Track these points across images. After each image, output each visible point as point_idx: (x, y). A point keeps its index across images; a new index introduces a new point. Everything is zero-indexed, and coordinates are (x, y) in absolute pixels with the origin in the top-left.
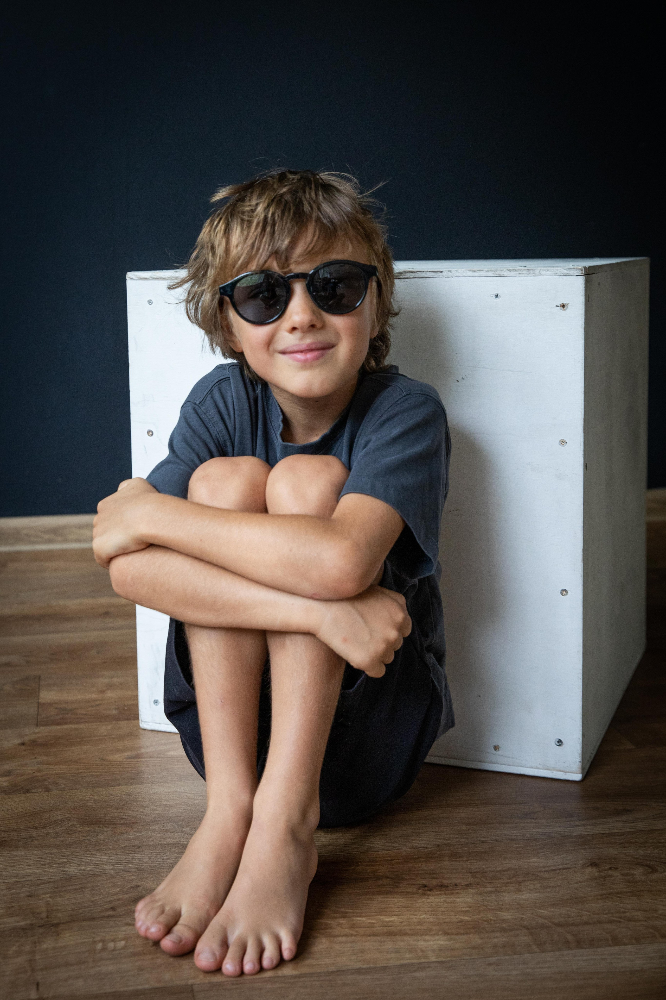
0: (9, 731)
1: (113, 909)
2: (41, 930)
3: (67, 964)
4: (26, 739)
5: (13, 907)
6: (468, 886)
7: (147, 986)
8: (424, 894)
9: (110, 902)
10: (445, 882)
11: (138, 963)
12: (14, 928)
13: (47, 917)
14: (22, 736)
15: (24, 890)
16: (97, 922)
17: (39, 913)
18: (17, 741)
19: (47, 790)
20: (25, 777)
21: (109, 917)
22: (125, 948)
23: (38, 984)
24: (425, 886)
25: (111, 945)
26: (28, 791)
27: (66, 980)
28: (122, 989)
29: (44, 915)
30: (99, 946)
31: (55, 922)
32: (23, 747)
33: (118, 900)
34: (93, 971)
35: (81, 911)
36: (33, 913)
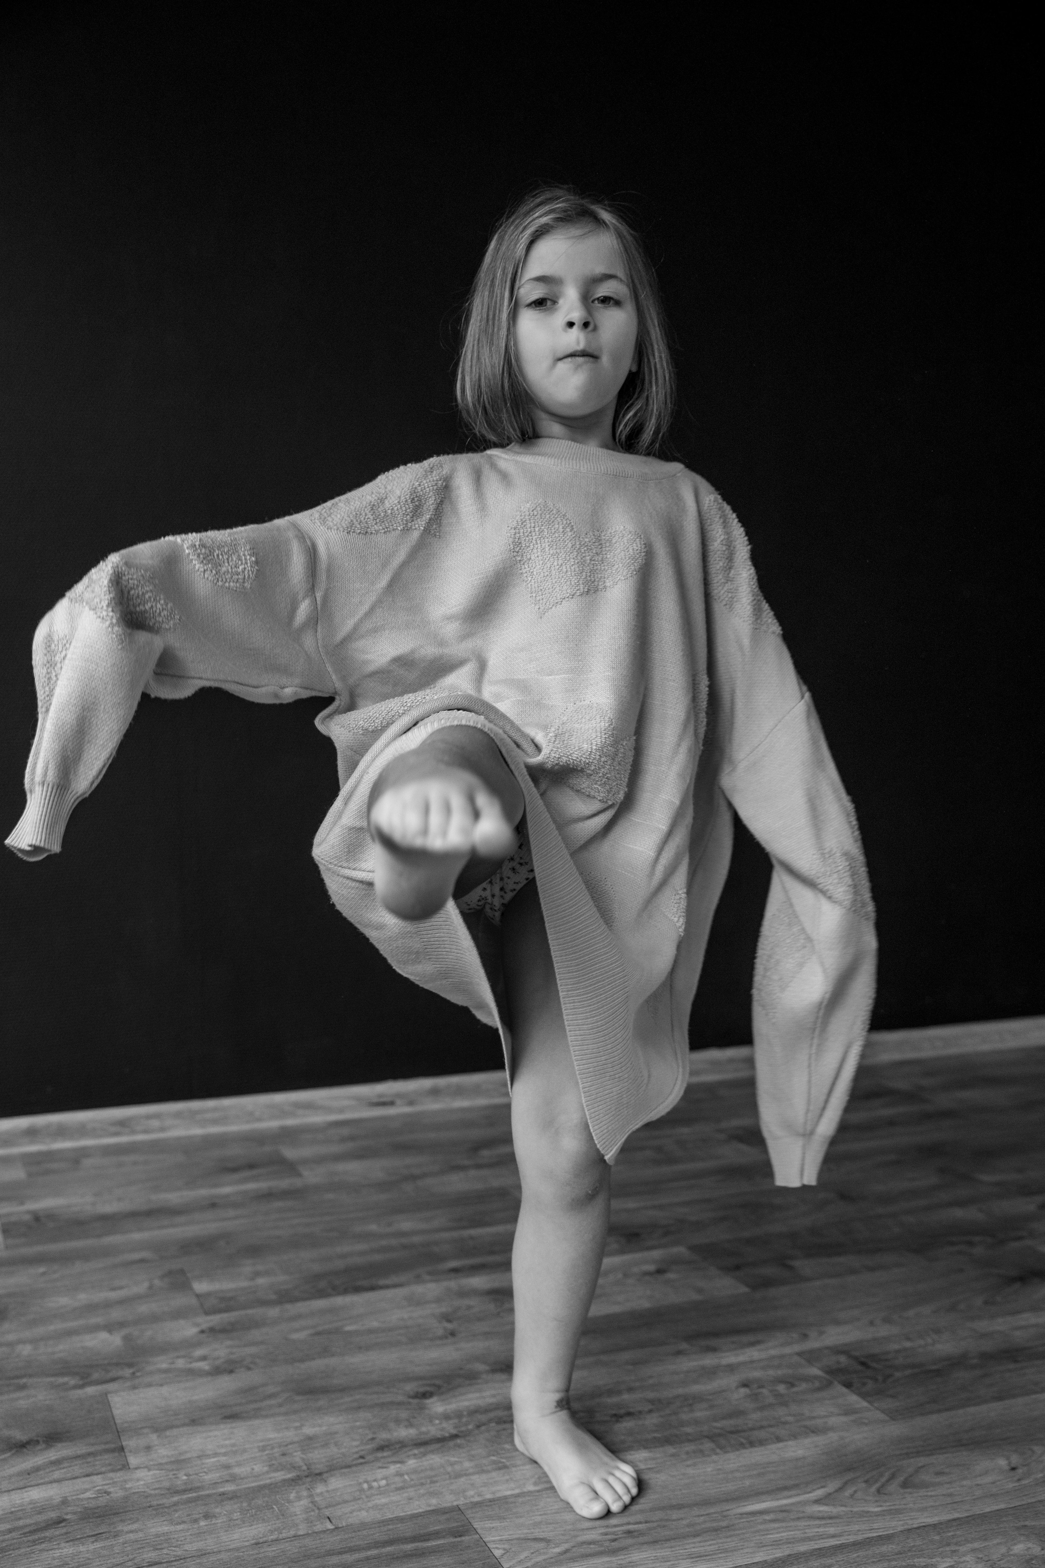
0: (182, 1322)
1: (362, 1457)
2: (309, 1479)
3: (346, 1502)
4: (204, 1326)
5: (273, 1464)
6: (650, 1411)
7: (421, 1510)
8: (617, 1421)
9: (357, 1453)
10: (632, 1410)
11: (405, 1495)
12: (284, 1480)
13: (308, 1469)
14: (197, 1325)
15: (276, 1450)
16: (354, 1469)
17: (300, 1467)
18: (194, 1330)
19: (249, 1369)
20: (222, 1360)
21: (361, 1464)
22: (387, 1485)
23: (329, 1518)
24: (615, 1415)
25: (375, 1484)
26: (231, 1372)
27: (351, 1513)
28: (401, 1514)
29: (305, 1468)
30: (365, 1486)
31: (317, 1471)
32: (204, 1335)
33: (362, 1450)
34: (370, 1504)
35: (335, 1462)
36: (294, 1467)
